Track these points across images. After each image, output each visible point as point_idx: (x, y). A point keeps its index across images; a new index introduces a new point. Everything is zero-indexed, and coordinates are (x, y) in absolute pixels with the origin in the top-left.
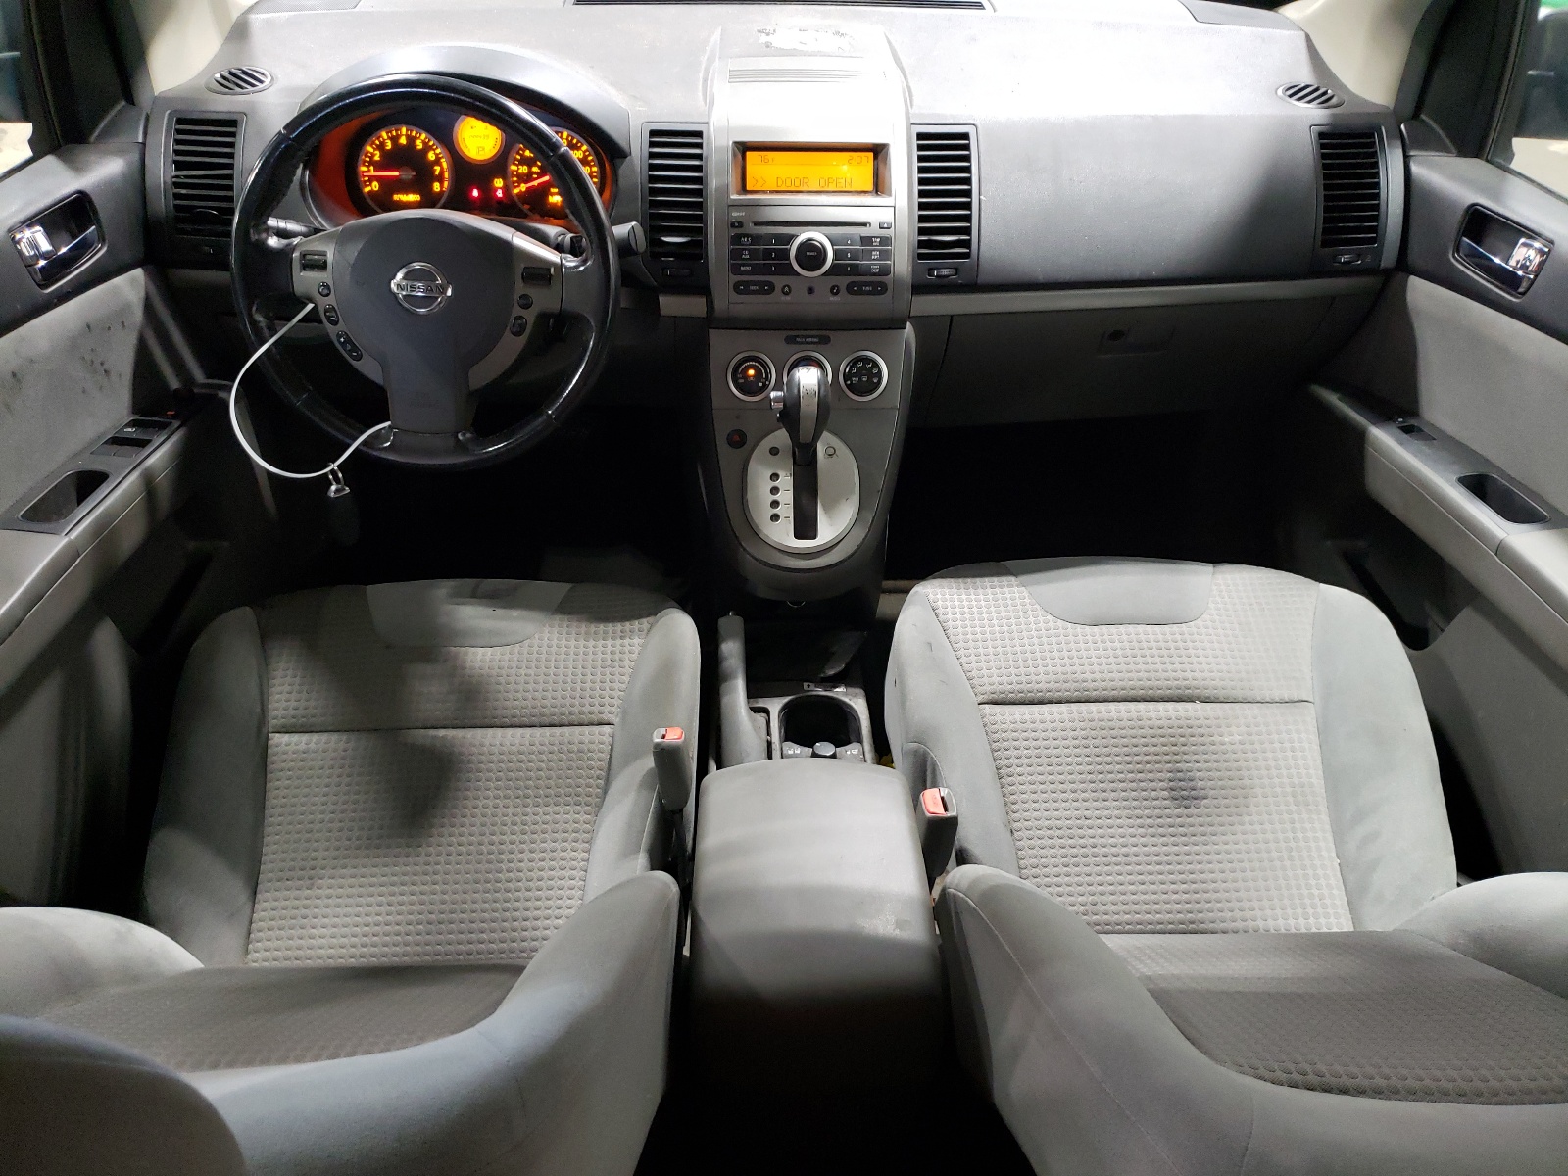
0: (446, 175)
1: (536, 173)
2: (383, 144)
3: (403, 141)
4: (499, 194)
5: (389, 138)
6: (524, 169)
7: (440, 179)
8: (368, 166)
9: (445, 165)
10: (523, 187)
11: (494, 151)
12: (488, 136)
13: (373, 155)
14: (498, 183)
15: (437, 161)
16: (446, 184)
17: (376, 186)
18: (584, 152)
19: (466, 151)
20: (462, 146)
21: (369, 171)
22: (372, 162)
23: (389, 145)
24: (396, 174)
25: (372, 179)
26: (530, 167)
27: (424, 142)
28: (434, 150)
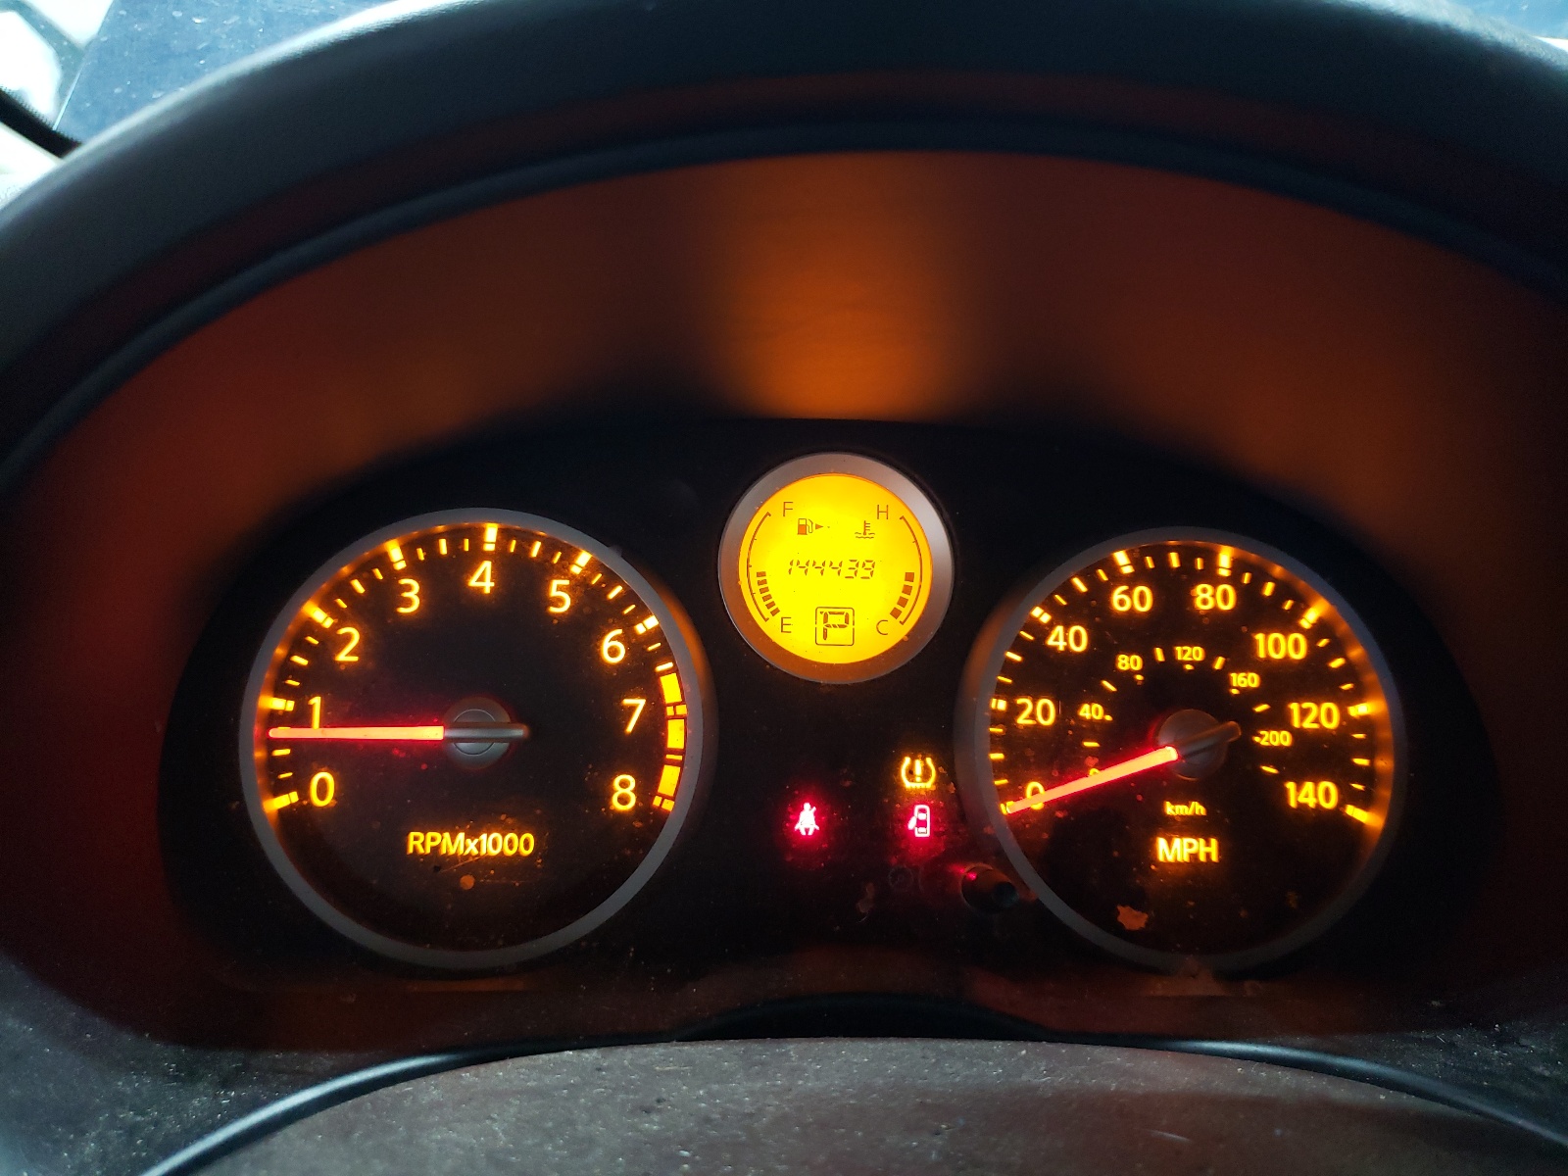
0: (675, 736)
1: (1093, 728)
2: (386, 593)
3: (483, 579)
4: (920, 824)
5: (414, 569)
6: (1038, 712)
7: (647, 754)
8: (300, 696)
9: (671, 688)
10: (1036, 796)
11: (897, 632)
12: (870, 565)
13: (332, 641)
14: (917, 775)
15: (640, 674)
16: (669, 777)
17: (324, 788)
18: (1313, 635)
19: (770, 628)
20: (756, 608)
21: (300, 718)
22: (322, 676)
23: (413, 597)
24: (434, 733)
25: (309, 755)
26: (1068, 707)
27: (580, 586)
28: (628, 624)
